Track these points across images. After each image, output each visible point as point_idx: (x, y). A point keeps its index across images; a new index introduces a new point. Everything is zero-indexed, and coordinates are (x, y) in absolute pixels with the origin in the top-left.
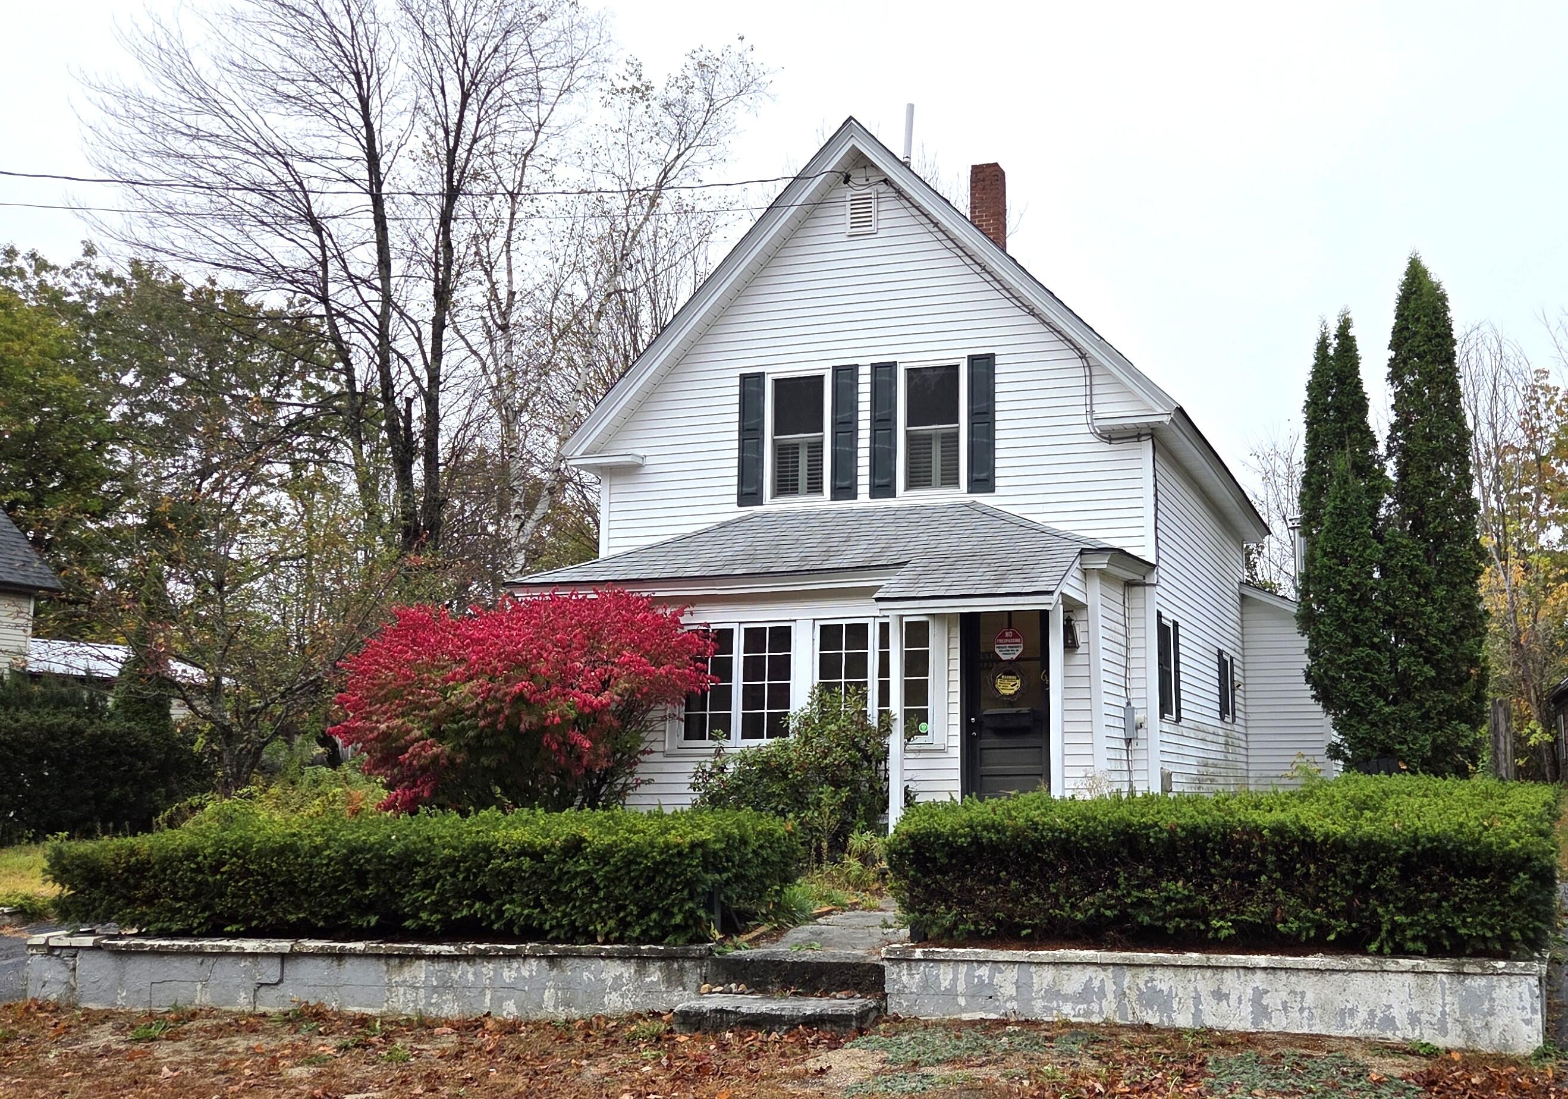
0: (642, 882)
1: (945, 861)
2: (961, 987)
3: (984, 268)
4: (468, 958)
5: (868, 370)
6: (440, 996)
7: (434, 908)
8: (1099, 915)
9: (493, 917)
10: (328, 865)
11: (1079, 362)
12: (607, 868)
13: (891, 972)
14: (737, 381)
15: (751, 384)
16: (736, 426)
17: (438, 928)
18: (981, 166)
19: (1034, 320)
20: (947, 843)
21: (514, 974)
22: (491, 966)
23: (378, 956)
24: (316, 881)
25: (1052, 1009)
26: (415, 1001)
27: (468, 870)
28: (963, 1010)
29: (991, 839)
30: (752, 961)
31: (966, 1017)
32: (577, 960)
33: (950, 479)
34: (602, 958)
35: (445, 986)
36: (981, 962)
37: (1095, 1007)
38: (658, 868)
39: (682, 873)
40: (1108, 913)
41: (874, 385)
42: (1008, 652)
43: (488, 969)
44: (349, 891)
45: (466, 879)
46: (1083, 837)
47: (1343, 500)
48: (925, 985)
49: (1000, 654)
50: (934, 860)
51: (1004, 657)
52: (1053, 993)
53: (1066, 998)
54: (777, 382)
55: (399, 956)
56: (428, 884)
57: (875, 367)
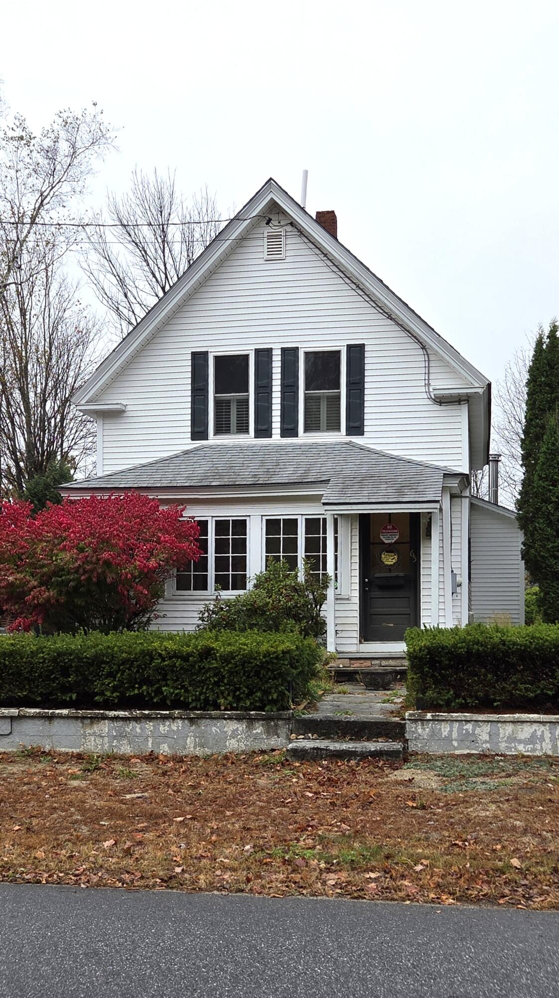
0: (252, 674)
1: (447, 662)
2: (455, 735)
3: (358, 286)
4: (136, 719)
5: (279, 352)
6: (118, 741)
7: (115, 689)
8: (543, 694)
9: (153, 694)
10: (44, 662)
11: (421, 352)
12: (230, 666)
13: (410, 727)
14: (189, 357)
15: (199, 359)
16: (189, 387)
17: (116, 701)
18: (323, 212)
19: (390, 322)
20: (450, 652)
21: (167, 728)
22: (151, 724)
23: (77, 718)
24: (35, 672)
25: (511, 748)
26: (102, 745)
27: (139, 666)
28: (456, 749)
29: (478, 650)
30: (321, 720)
31: (457, 752)
32: (208, 720)
33: (334, 426)
34: (225, 719)
35: (121, 736)
36: (467, 721)
37: (538, 746)
38: (262, 666)
39: (278, 669)
40: (549, 693)
41: (283, 362)
42: (389, 539)
43: (149, 726)
44: (57, 679)
45: (138, 671)
46: (535, 648)
47: (553, 444)
48: (433, 734)
49: (384, 539)
50: (440, 662)
51: (386, 542)
52: (512, 739)
53: (520, 741)
54: (217, 359)
55: (91, 718)
56: (111, 675)
57: (284, 350)
